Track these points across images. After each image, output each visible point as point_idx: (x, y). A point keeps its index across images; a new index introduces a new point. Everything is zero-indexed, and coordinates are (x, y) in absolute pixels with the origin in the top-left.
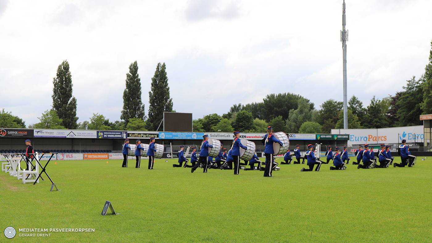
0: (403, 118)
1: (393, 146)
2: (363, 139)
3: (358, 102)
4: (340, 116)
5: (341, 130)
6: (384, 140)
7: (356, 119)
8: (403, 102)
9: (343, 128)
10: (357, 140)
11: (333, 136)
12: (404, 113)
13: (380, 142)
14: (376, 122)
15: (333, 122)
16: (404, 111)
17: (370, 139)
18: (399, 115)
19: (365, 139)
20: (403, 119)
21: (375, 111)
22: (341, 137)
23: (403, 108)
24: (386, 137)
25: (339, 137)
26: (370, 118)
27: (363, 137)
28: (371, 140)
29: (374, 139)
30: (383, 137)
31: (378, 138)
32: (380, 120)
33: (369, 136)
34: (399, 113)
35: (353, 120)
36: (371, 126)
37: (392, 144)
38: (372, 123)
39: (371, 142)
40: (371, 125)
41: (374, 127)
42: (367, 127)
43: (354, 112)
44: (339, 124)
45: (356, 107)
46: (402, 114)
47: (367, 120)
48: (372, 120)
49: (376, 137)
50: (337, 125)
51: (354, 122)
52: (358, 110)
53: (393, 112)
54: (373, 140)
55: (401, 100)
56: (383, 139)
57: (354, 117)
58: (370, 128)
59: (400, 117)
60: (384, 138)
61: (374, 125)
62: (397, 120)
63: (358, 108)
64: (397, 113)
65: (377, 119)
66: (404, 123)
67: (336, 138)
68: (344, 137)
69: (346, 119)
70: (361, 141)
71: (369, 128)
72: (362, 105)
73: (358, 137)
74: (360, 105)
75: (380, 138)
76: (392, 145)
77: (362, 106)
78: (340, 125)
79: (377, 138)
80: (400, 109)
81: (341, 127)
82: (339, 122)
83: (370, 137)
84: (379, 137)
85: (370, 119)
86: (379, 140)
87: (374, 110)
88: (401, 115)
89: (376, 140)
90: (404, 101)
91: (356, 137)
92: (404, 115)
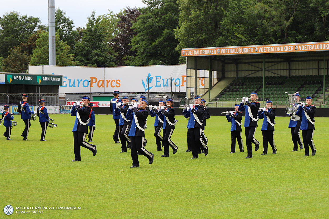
0: (142, 50)
1: (136, 96)
2: (81, 83)
3: (65, 20)
4: (38, 42)
5: (46, 67)
6: (117, 86)
7: (65, 49)
8: (142, 24)
9: (47, 64)
10: (71, 84)
11: (35, 76)
12: (144, 43)
13: (111, 90)
14: (97, 55)
15: (25, 52)
16: (144, 40)
17: (93, 84)
18: (136, 46)
19: (86, 83)
20: (143, 53)
21: (96, 37)
22: (49, 79)
23: (143, 35)
24: (119, 81)
25: (45, 79)
26: (87, 48)
27: (81, 80)
28: (95, 85)
29: (100, 84)
30: (114, 81)
31: (106, 82)
32: (102, 51)
33: (92, 78)
34: (134, 42)
35: (62, 50)
36: (88, 62)
37: (134, 93)
38: (89, 57)
39: (95, 89)
40: (88, 59)
41: (94, 64)
42: (81, 63)
43: (61, 37)
44: (37, 56)
45: (63, 28)
46: (141, 44)
47: (81, 51)
48: (89, 52)
49: (103, 81)
50: (33, 58)
51: (62, 54)
52: (66, 33)
53: (125, 40)
54: (99, 86)
55: (140, 21)
56: (114, 84)
57: (62, 46)
58: (87, 66)
59: (137, 48)
60: (117, 83)
61: (94, 61)
62: (133, 53)
63: (65, 30)
64: (132, 41)
65: (98, 51)
66: (143, 60)
67: (39, 81)
68: (54, 79)
69: (53, 48)
70: (78, 86)
71: (85, 66)
72: (73, 25)
73: (74, 80)
74: (70, 24)
75: (110, 83)
76: (134, 95)
77: (72, 27)
78: (39, 58)
79: (104, 83)
80: (137, 36)
81: (43, 61)
82: (37, 52)
83: (94, 80)
84: (108, 82)
85: (88, 50)
86: (107, 87)
87: (93, 36)
88: (139, 45)
89: (103, 87)
90: (144, 23)
91: (70, 80)
92: (145, 46)
